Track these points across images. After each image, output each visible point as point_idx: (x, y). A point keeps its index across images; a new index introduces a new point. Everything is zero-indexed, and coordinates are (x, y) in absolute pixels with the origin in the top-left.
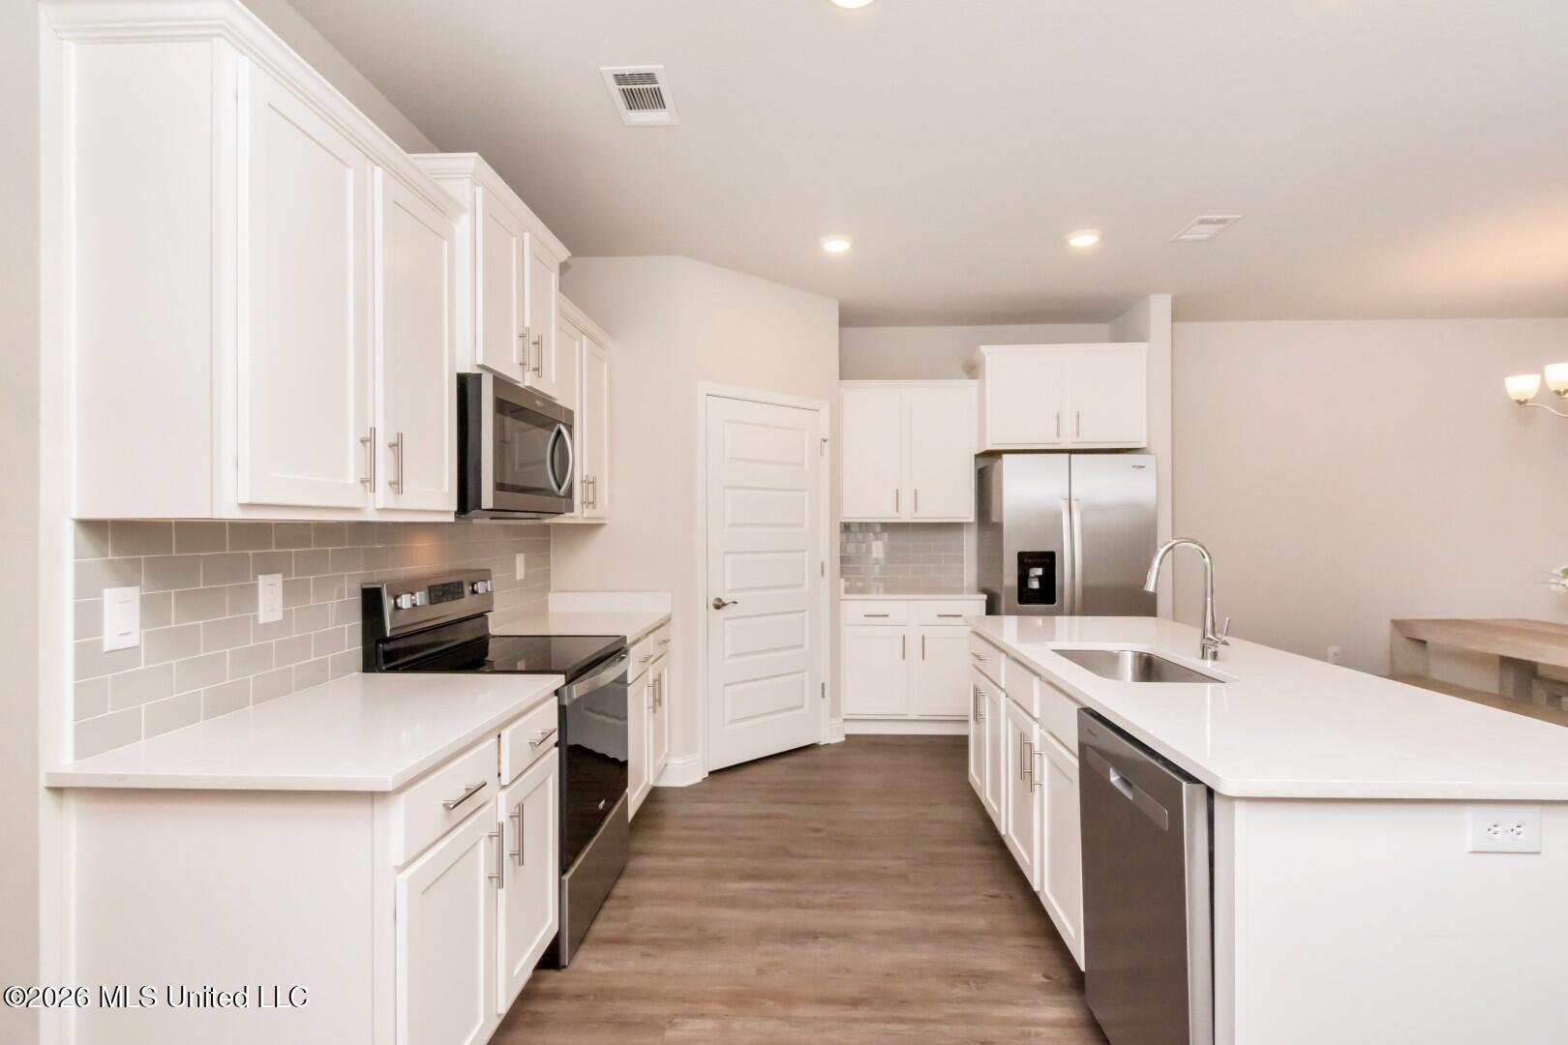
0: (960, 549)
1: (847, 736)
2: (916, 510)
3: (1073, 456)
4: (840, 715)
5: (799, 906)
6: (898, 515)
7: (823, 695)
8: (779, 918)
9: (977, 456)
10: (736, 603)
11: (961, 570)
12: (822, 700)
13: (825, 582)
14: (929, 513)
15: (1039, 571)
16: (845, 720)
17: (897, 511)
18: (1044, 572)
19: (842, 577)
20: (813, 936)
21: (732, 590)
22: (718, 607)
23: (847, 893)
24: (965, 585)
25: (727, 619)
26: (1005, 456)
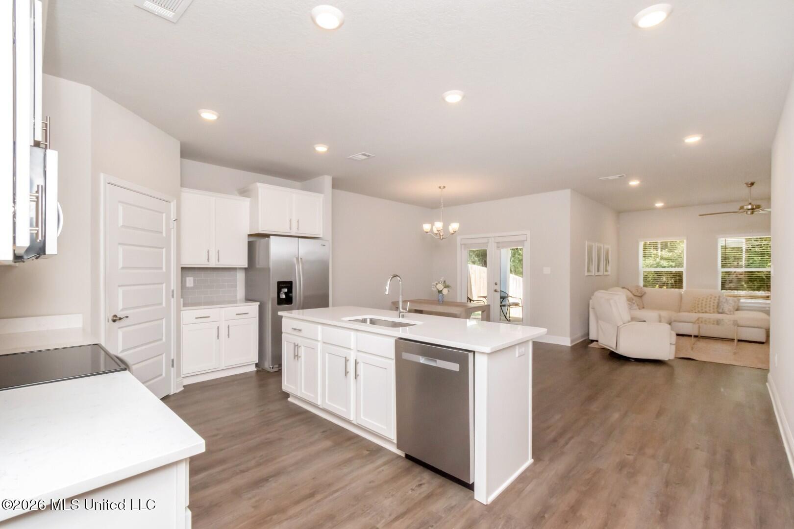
0: (236, 280)
1: (184, 386)
2: (218, 260)
3: (299, 239)
4: (180, 376)
5: (243, 471)
6: (207, 263)
7: (173, 366)
8: (239, 481)
9: (250, 236)
10: (127, 317)
11: (236, 291)
12: (172, 368)
13: (173, 301)
14: (225, 263)
15: (286, 290)
16: (183, 377)
17: (208, 261)
18: (288, 290)
19: (181, 298)
20: (266, 480)
21: (122, 310)
22: (114, 321)
23: (261, 456)
24: (238, 298)
25: (119, 328)
26: (271, 237)
